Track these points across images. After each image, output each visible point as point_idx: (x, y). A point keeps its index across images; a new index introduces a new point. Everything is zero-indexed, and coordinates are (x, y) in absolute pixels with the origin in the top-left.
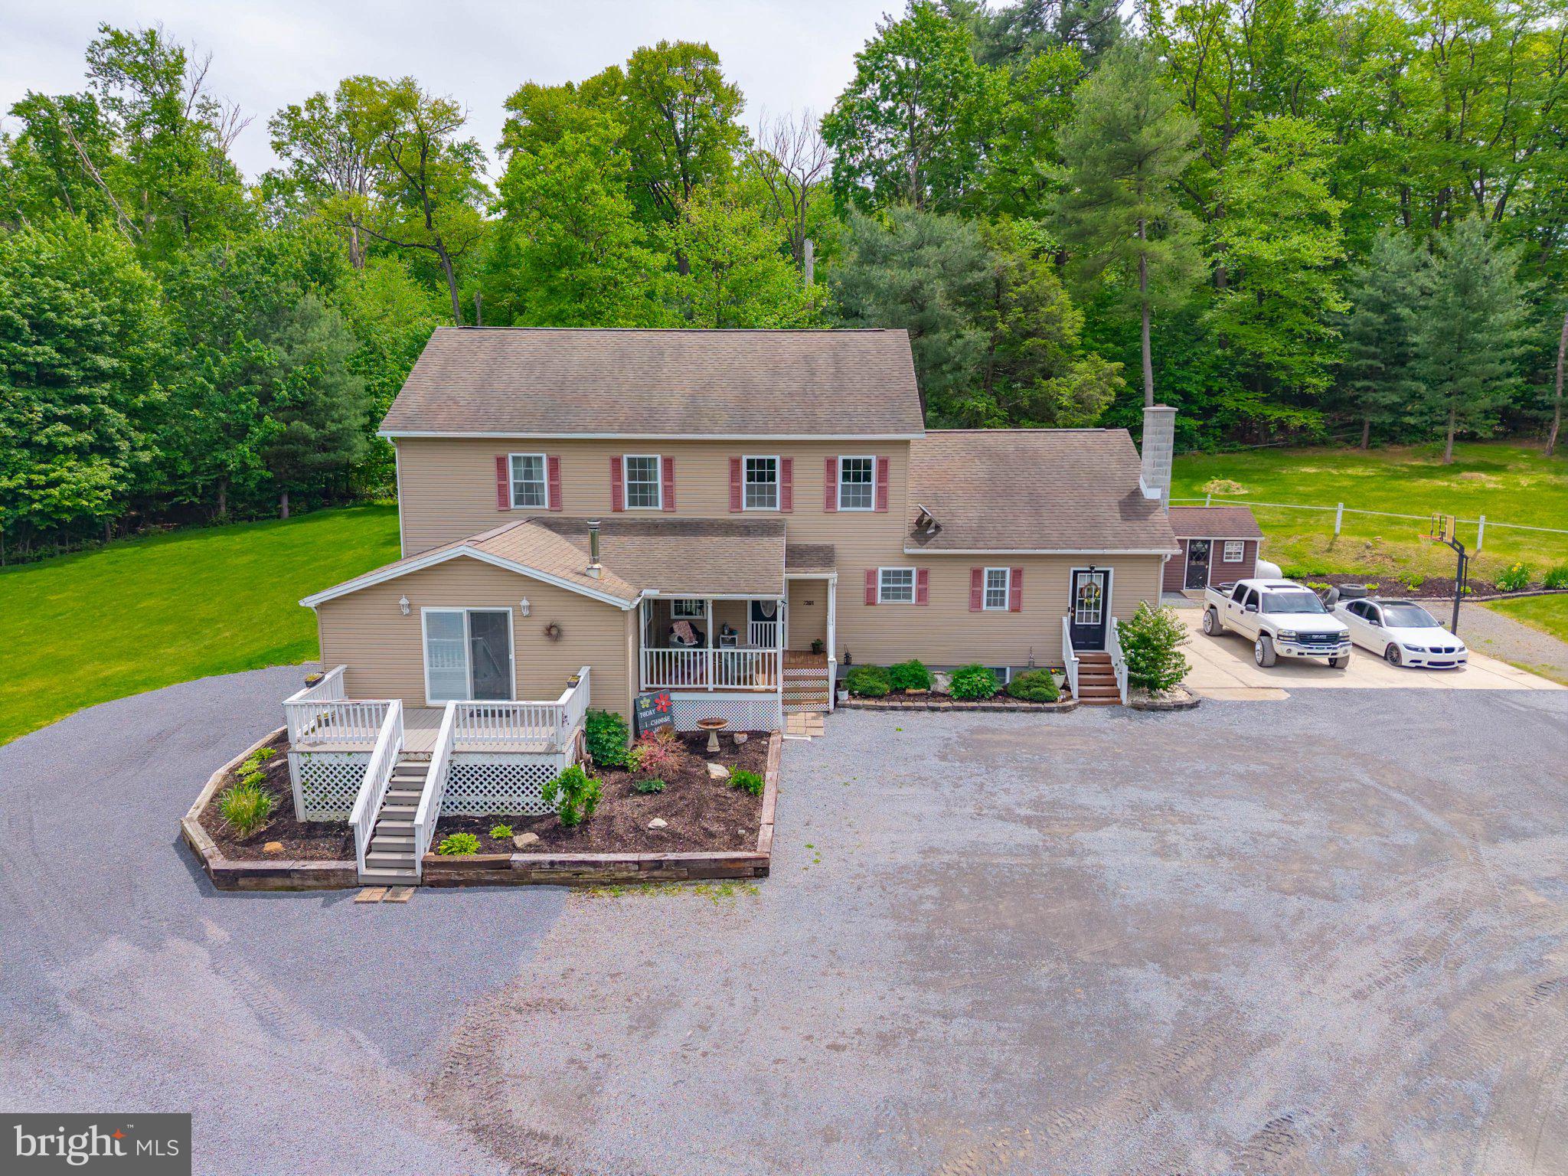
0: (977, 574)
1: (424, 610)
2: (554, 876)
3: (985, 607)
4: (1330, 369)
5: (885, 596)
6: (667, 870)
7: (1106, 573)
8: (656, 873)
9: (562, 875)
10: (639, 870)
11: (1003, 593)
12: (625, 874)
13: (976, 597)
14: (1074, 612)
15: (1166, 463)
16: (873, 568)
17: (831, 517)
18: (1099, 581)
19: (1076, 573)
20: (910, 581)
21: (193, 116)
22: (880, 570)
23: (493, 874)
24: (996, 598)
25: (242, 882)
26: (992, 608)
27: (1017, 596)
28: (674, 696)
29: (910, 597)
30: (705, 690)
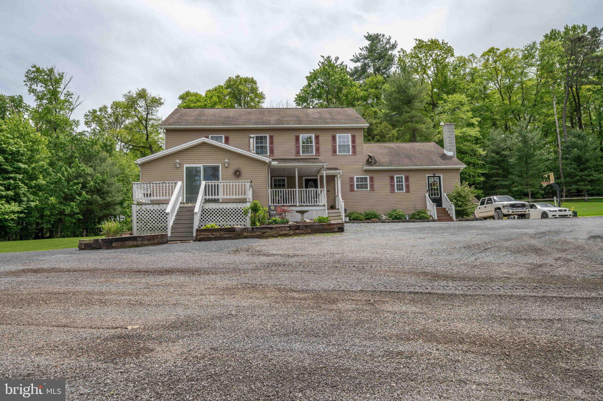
0: (392, 178)
2: (253, 234)
3: (396, 191)
4: (483, 175)
5: (358, 188)
6: (302, 230)
7: (439, 177)
8: (297, 231)
9: (257, 233)
10: (290, 230)
11: (402, 185)
12: (284, 232)
13: (392, 186)
14: (429, 192)
15: (453, 143)
16: (352, 176)
17: (335, 157)
18: (437, 179)
19: (428, 177)
20: (367, 181)
22: (355, 177)
23: (227, 234)
24: (400, 188)
26: (399, 191)
27: (408, 186)
29: (367, 188)
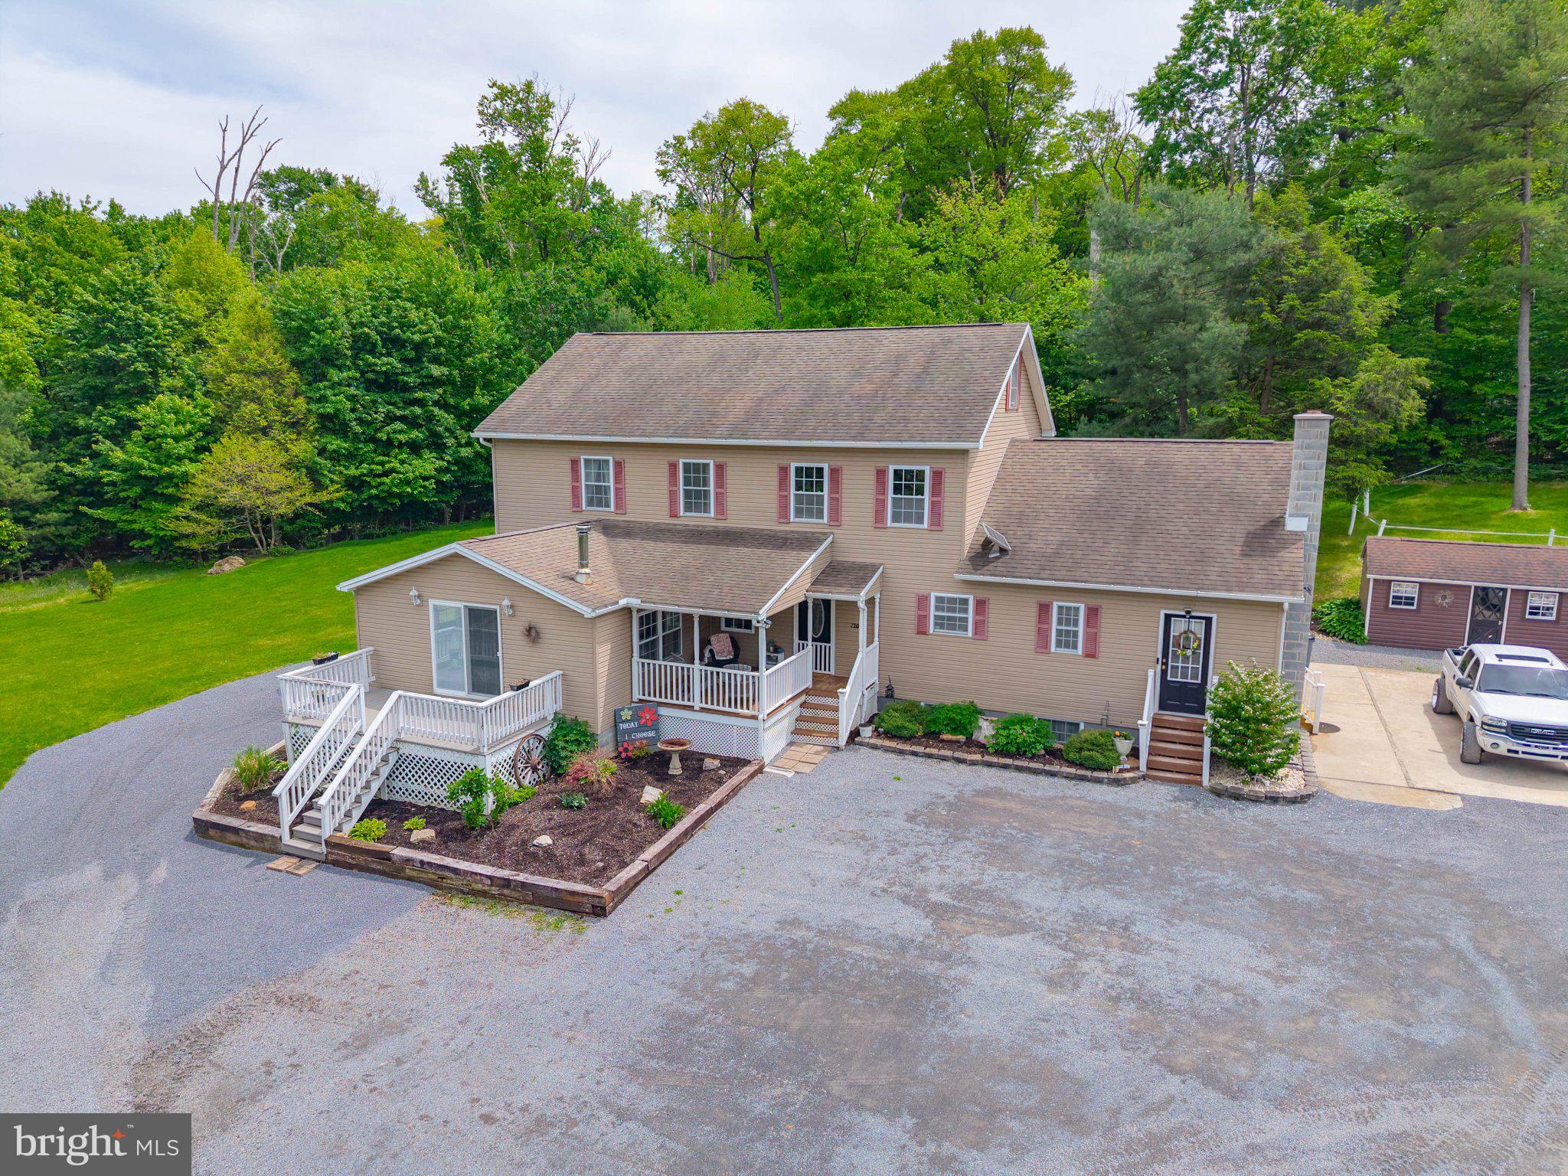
0: (1044, 609)
1: (432, 603)
2: (423, 875)
3: (1053, 648)
5: (938, 625)
6: (514, 890)
7: (1209, 620)
8: (506, 892)
9: (430, 876)
10: (491, 885)
11: (1076, 634)
12: (479, 887)
13: (1042, 635)
14: (1166, 664)
15: (1315, 486)
16: (925, 592)
17: (879, 533)
18: (1198, 628)
19: (1168, 617)
20: (966, 611)
22: (933, 595)
23: (378, 863)
24: (1067, 640)
25: (212, 832)
26: (1063, 650)
27: (1092, 639)
28: (662, 711)
29: (966, 629)
30: (691, 708)
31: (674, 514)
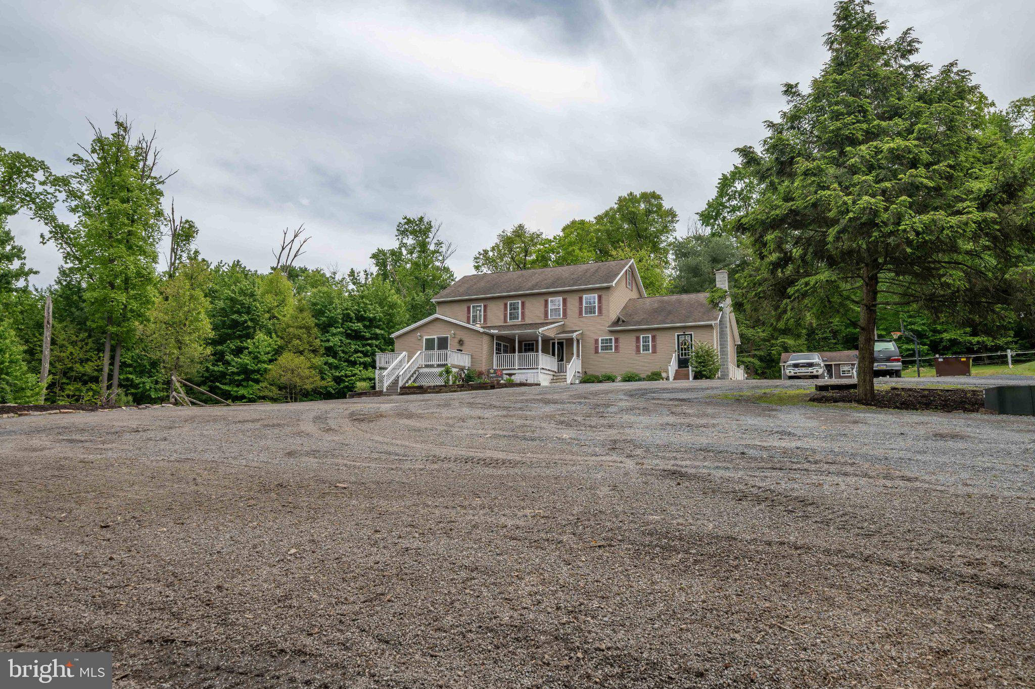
0: (638, 338)
1: (425, 338)
3: (642, 352)
5: (602, 349)
7: (691, 335)
11: (649, 345)
13: (638, 348)
14: (679, 352)
16: (597, 338)
17: (581, 319)
18: (688, 338)
19: (678, 336)
20: (611, 343)
21: (432, 247)
22: (600, 338)
24: (646, 348)
26: (645, 352)
27: (654, 347)
28: (504, 371)
29: (612, 349)
31: (505, 321)
